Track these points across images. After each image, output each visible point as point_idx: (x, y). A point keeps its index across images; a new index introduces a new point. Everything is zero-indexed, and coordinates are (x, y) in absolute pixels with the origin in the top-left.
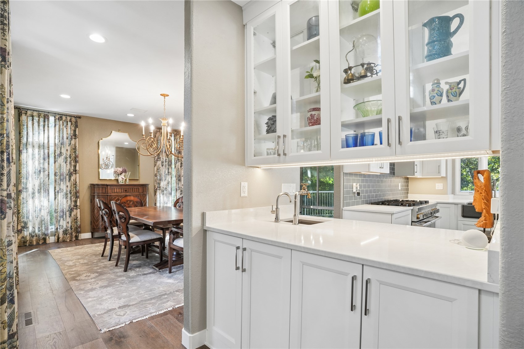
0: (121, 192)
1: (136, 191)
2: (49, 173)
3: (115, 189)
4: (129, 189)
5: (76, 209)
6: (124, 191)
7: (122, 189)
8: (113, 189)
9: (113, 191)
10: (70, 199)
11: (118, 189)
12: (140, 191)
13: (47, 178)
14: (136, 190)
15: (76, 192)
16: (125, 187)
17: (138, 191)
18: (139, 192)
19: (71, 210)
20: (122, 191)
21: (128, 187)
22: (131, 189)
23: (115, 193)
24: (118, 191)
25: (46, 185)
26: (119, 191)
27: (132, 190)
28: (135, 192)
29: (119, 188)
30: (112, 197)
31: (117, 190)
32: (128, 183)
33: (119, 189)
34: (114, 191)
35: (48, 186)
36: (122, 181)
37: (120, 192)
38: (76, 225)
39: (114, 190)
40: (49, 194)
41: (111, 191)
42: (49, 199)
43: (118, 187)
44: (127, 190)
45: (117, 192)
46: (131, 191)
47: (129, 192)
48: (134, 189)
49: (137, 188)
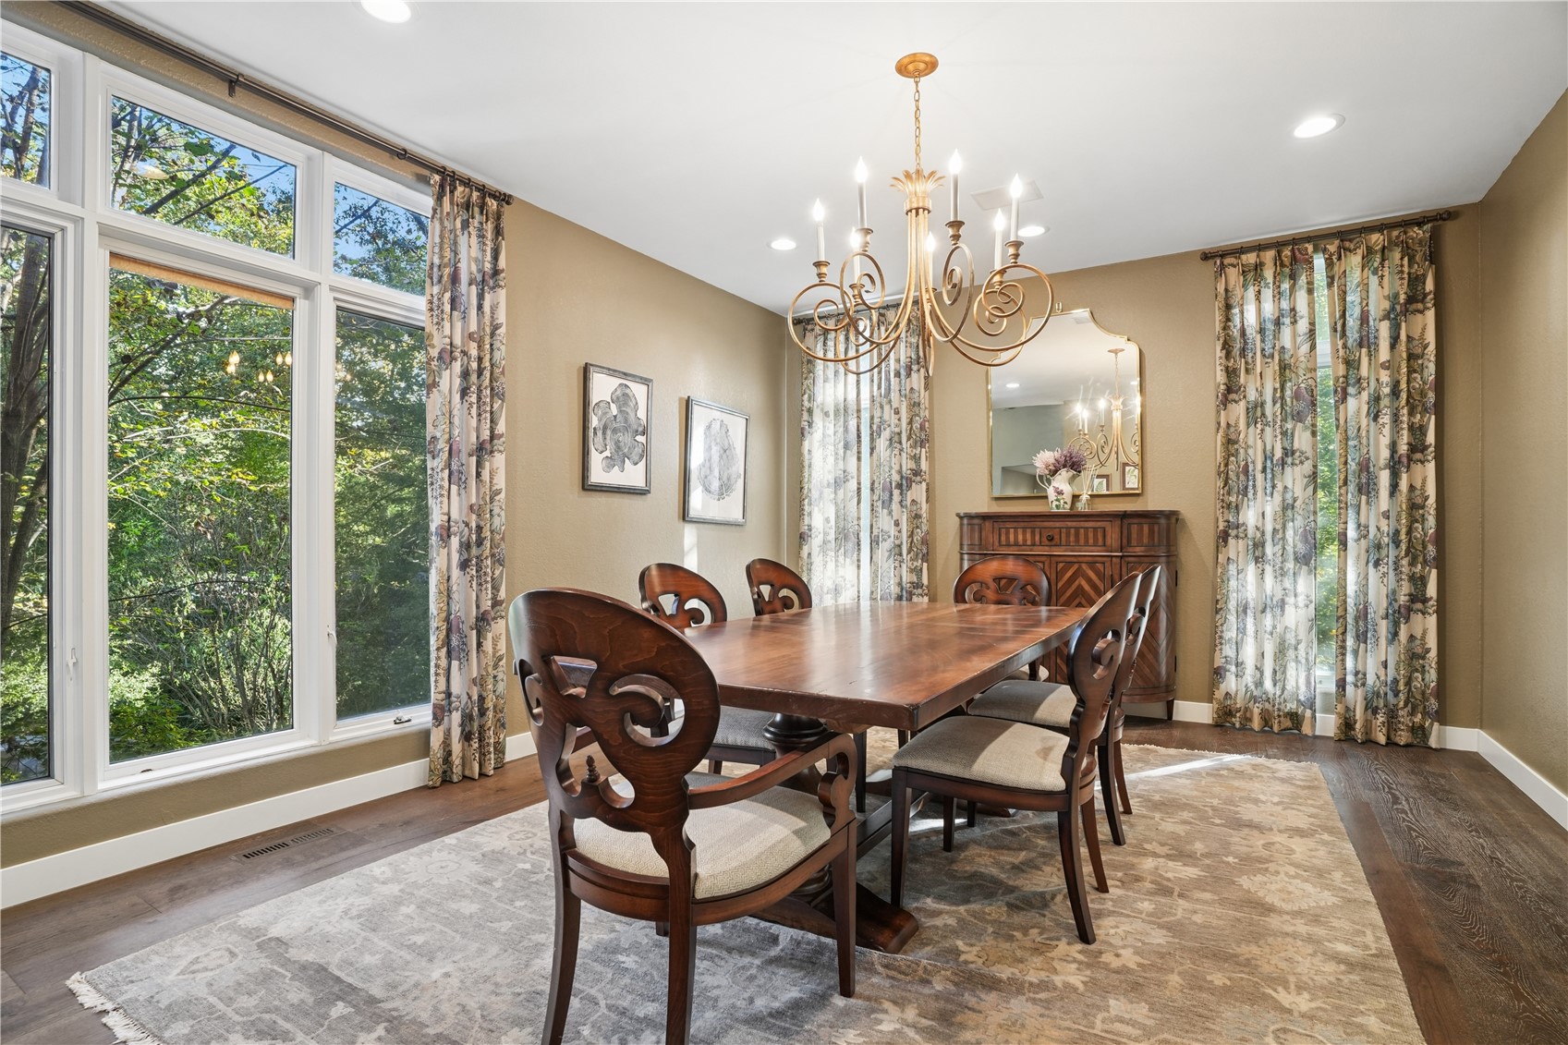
0: (1033, 544)
1: (1091, 541)
2: (859, 484)
3: (1012, 530)
4: (1064, 530)
6: (1044, 539)
7: (1037, 531)
8: (1003, 530)
9: (1003, 538)
11: (1020, 531)
12: (1109, 542)
13: (856, 500)
14: (1091, 535)
16: (1046, 524)
17: (1100, 542)
18: (1104, 545)
20: (1037, 538)
21: (1058, 524)
22: (1073, 531)
23: (1008, 545)
24: (1020, 537)
25: (850, 520)
26: (1025, 540)
27: (1077, 535)
28: (1087, 543)
29: (1024, 529)
31: (1016, 537)
32: (1082, 506)
33: (1024, 534)
34: (1008, 538)
35: (856, 522)
36: (1057, 500)
37: (1029, 542)
39: (1007, 534)
40: (859, 545)
41: (996, 537)
42: (859, 561)
43: (1022, 525)
44: (1057, 537)
45: (1016, 544)
46: (1072, 539)
47: (1063, 542)
48: (1082, 531)
49: (1095, 529)
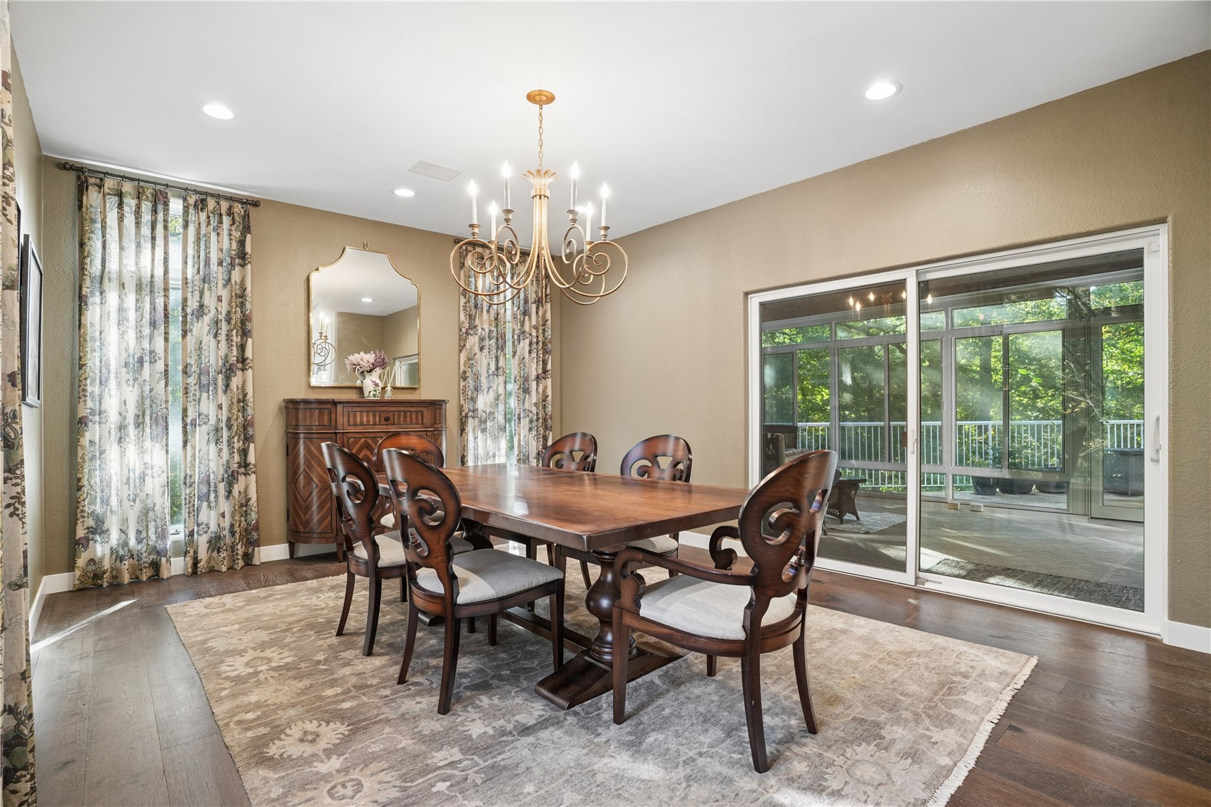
0: (375, 424)
1: (414, 421)
2: (166, 365)
3: (358, 413)
4: (396, 413)
5: (245, 475)
6: (383, 420)
7: (378, 413)
8: (351, 413)
9: (351, 420)
10: (229, 446)
11: (365, 414)
12: (425, 421)
13: (163, 382)
14: (414, 416)
15: (244, 425)
16: (384, 409)
17: (420, 422)
18: (422, 423)
19: (231, 479)
20: (377, 419)
21: (392, 409)
22: (402, 413)
23: (355, 425)
24: (365, 419)
25: (159, 403)
26: (368, 421)
27: (405, 416)
28: (411, 423)
29: (368, 412)
30: (349, 439)
31: (361, 419)
33: (368, 416)
34: (355, 420)
35: (164, 406)
36: (375, 391)
37: (371, 423)
38: (246, 521)
39: (355, 416)
40: (167, 429)
41: (346, 419)
42: (167, 445)
43: (366, 409)
44: (392, 418)
45: (362, 424)
46: (402, 419)
47: (396, 422)
48: (408, 413)
49: (417, 412)
